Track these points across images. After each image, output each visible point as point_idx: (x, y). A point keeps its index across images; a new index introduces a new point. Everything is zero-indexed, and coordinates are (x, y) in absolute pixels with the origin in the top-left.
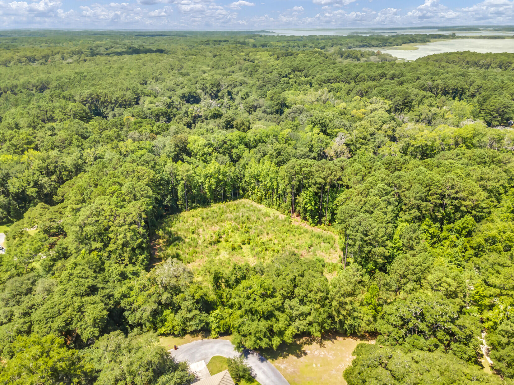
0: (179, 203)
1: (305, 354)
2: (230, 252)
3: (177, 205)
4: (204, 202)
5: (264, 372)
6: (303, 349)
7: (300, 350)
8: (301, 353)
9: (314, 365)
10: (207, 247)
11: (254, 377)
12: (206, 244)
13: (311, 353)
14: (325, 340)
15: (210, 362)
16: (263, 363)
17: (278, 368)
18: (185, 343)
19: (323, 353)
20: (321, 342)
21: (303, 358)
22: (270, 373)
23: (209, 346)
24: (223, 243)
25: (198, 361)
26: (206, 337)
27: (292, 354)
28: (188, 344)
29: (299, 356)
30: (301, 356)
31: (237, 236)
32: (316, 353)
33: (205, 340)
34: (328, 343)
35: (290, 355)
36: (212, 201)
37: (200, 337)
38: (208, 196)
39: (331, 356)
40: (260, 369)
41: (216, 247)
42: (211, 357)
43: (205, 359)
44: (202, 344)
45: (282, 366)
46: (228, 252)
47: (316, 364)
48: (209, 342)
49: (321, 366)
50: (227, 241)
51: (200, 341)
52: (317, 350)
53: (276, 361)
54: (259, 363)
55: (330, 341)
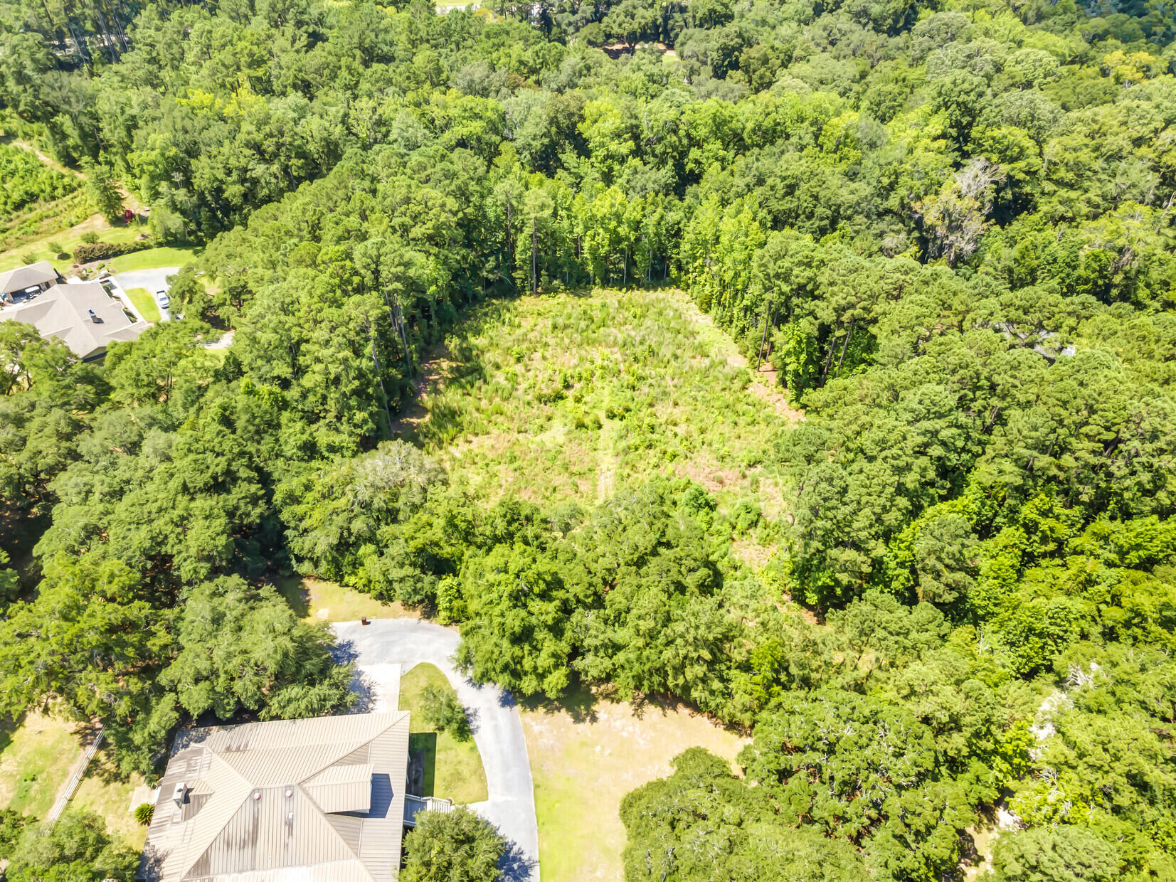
0: (518, 274)
1: (594, 719)
2: (570, 432)
3: (513, 279)
4: (579, 282)
5: (496, 728)
6: (594, 708)
7: (588, 708)
8: (587, 715)
9: (598, 749)
10: (529, 403)
11: (471, 732)
12: (529, 398)
13: (608, 720)
14: (651, 702)
15: (411, 673)
16: (503, 710)
17: (527, 728)
18: (387, 616)
19: (631, 729)
20: (640, 705)
21: (585, 727)
22: (506, 734)
23: (426, 636)
24: (569, 403)
25: (391, 662)
26: (428, 618)
27: (568, 710)
28: (391, 621)
29: (578, 719)
30: (583, 720)
31: (607, 391)
32: (618, 724)
33: (425, 622)
34: (652, 711)
35: (563, 710)
36: (598, 280)
37: (418, 613)
38: (590, 268)
39: (642, 742)
40: (493, 718)
41: (548, 409)
42: (418, 662)
43: (403, 662)
44: (414, 629)
45: (536, 728)
46: (567, 429)
47: (603, 748)
48: (429, 630)
49: (610, 755)
50: (578, 400)
51: (415, 620)
52: (623, 717)
53: (529, 714)
54: (496, 704)
55: (659, 709)
